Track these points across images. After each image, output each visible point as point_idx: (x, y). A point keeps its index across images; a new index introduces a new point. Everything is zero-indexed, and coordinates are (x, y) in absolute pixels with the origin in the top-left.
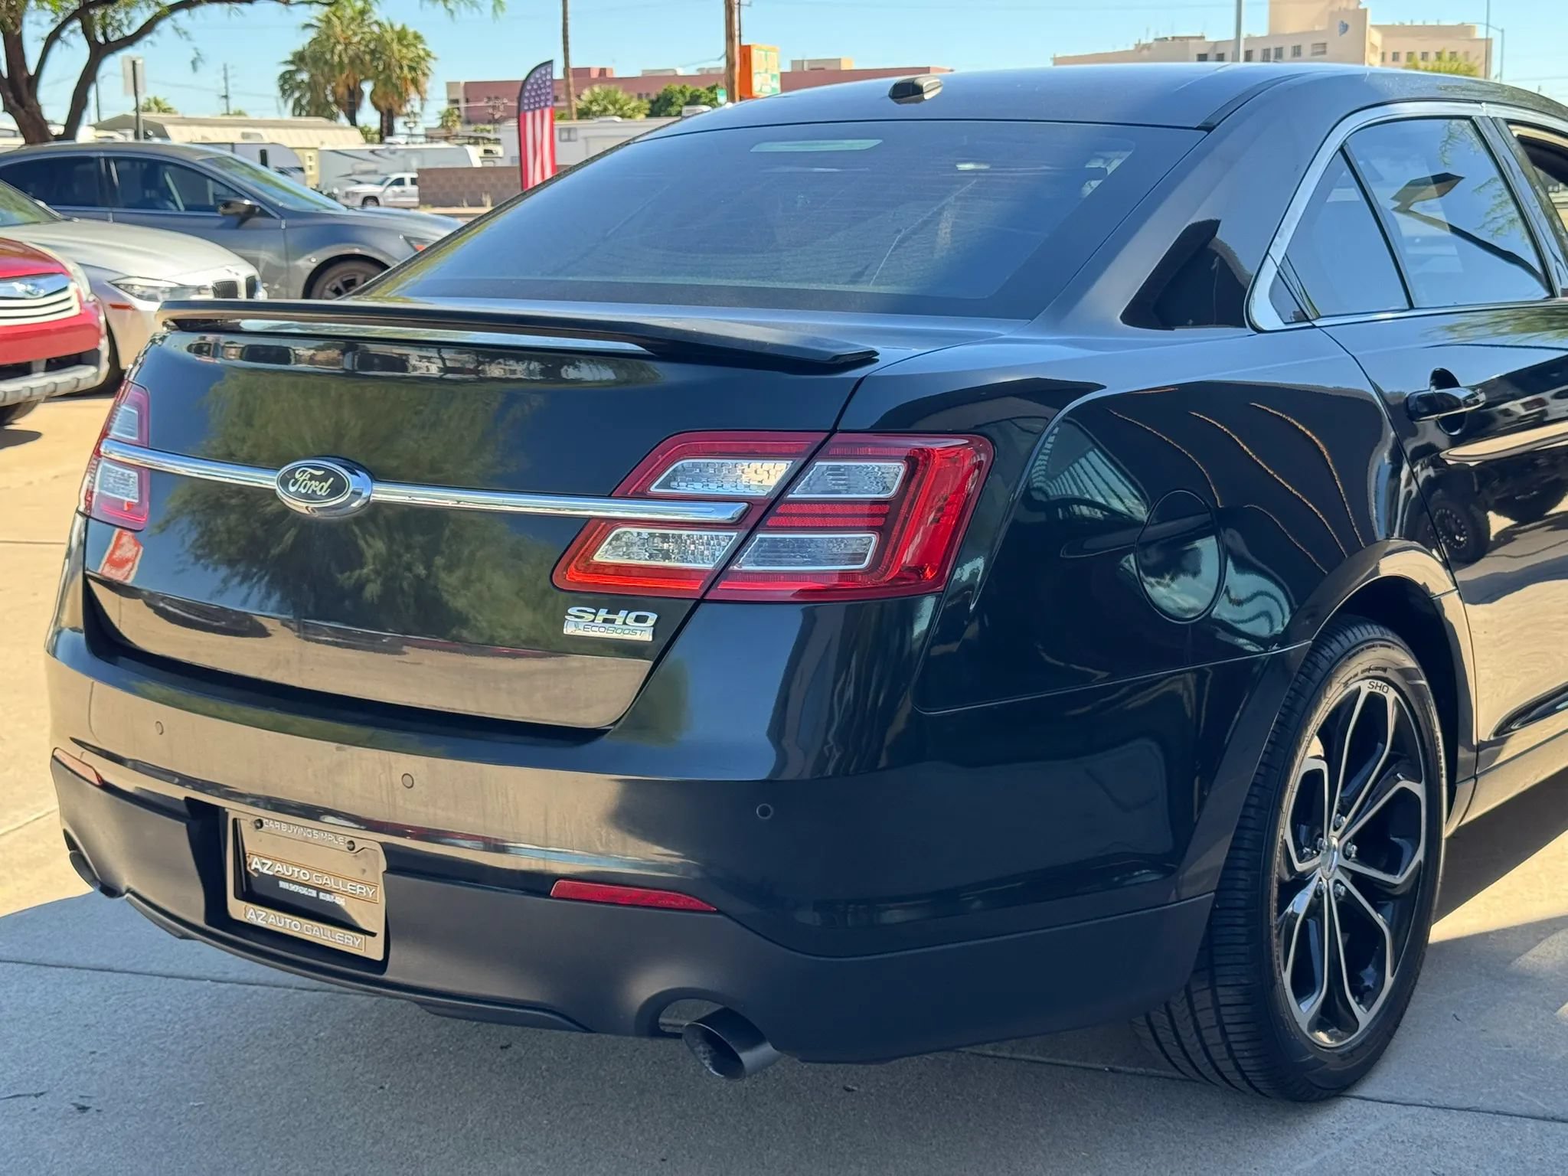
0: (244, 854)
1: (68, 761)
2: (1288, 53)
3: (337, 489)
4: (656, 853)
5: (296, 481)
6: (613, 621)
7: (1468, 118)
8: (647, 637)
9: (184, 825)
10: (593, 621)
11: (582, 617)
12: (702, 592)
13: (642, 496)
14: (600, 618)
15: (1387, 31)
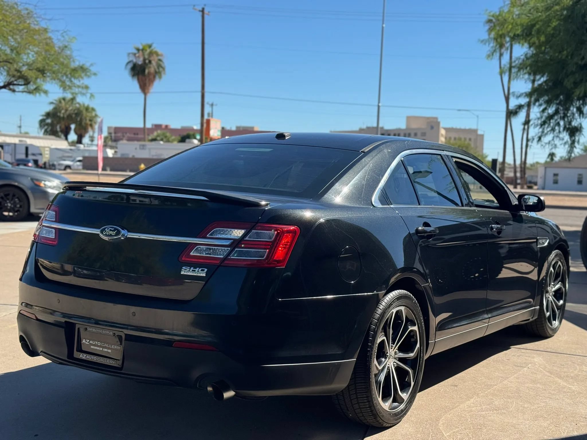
0: (81, 338)
1: (25, 314)
2: (412, 135)
3: (117, 234)
4: (203, 333)
5: (106, 231)
6: (195, 271)
7: (440, 155)
8: (204, 275)
9: (64, 329)
10: (189, 270)
11: (186, 269)
12: (220, 263)
13: (205, 237)
14: (191, 270)
15: (447, 130)
